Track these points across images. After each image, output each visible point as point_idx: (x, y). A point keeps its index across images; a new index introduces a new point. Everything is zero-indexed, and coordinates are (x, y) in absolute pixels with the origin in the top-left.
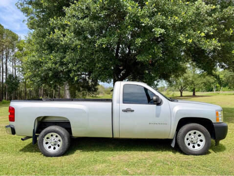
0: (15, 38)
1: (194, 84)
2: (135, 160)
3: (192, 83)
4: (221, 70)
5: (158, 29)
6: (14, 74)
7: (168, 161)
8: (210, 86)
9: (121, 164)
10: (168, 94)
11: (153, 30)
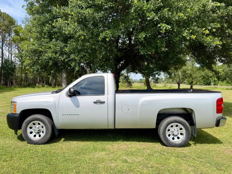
0: (12, 22)
1: (192, 77)
2: (133, 150)
3: (191, 75)
4: (221, 64)
5: (164, 25)
6: (10, 59)
7: (165, 152)
8: (208, 79)
9: (120, 153)
10: (166, 86)
11: (159, 25)
